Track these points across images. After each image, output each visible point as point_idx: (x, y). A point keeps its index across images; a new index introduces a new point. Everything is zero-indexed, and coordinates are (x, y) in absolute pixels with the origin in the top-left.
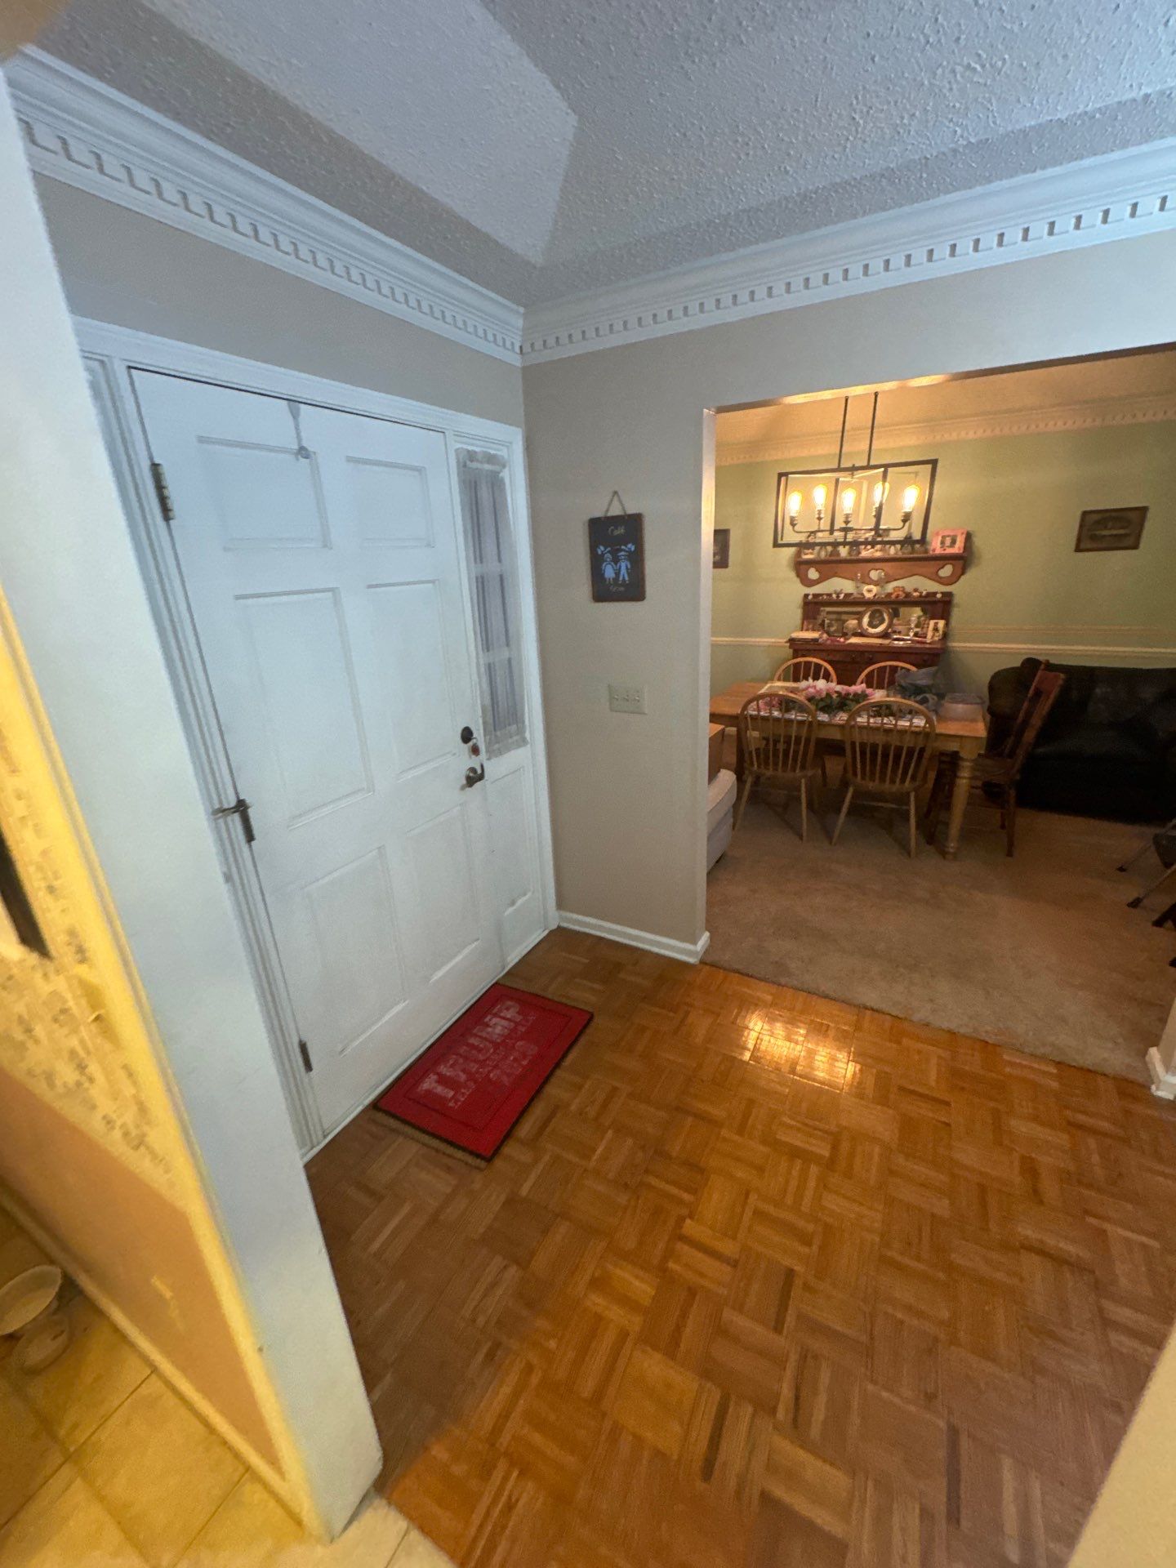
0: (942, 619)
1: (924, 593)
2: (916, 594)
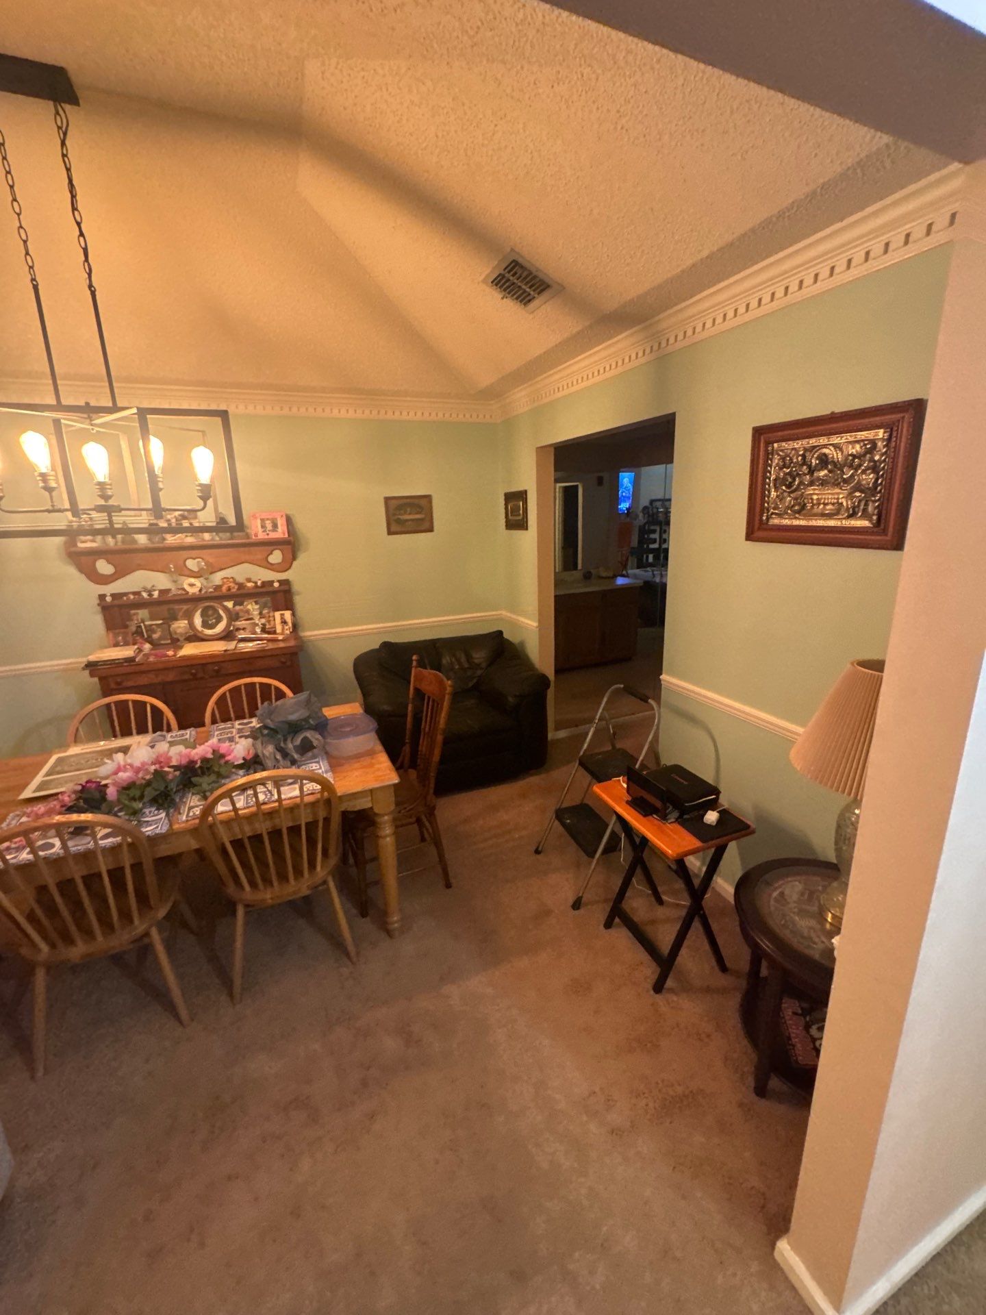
0: (287, 609)
1: (259, 583)
2: (250, 585)
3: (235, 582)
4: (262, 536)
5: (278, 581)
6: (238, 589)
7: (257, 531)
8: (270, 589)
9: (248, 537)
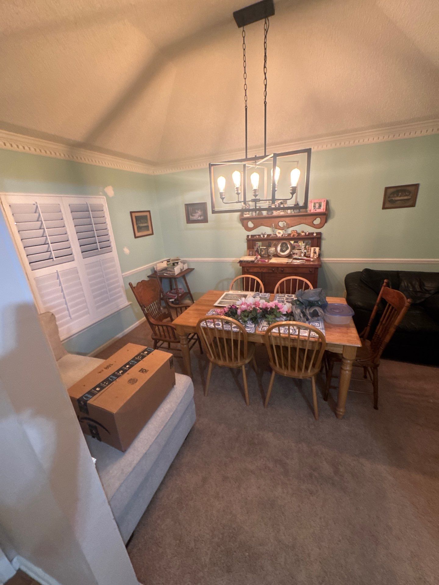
1: (307, 233)
2: (303, 234)
3: (297, 233)
4: (313, 211)
5: (316, 233)
6: (298, 236)
7: (311, 208)
8: (311, 236)
9: (306, 212)
